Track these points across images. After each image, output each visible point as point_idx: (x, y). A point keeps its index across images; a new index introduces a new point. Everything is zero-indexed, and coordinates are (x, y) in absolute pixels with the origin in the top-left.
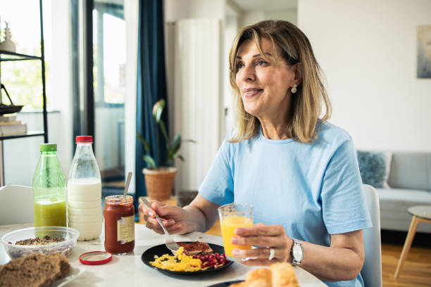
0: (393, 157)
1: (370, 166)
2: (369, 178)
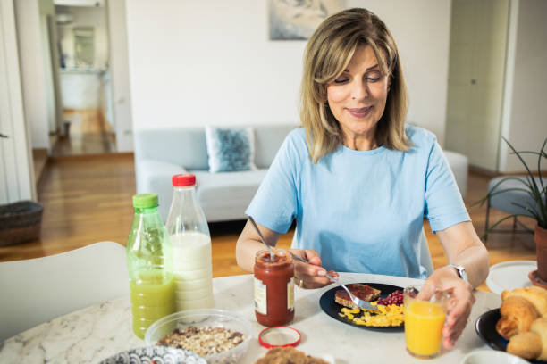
0: (256, 133)
1: (235, 146)
2: (237, 160)
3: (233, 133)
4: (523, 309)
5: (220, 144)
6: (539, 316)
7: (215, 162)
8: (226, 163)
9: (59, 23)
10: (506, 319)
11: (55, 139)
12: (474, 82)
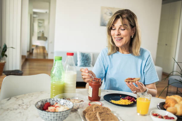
0: (93, 55)
1: (86, 58)
2: (86, 63)
3: (86, 55)
4: (172, 101)
5: (81, 57)
6: (177, 103)
7: (79, 63)
8: (83, 63)
9: (34, 17)
10: (167, 104)
11: (28, 53)
12: (166, 45)
